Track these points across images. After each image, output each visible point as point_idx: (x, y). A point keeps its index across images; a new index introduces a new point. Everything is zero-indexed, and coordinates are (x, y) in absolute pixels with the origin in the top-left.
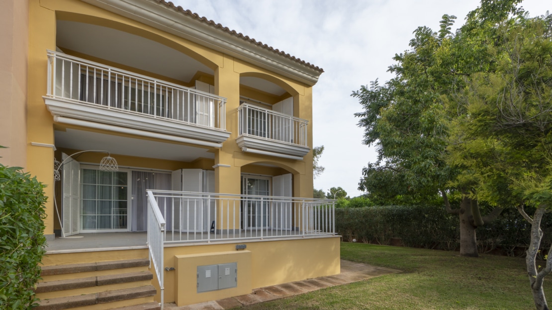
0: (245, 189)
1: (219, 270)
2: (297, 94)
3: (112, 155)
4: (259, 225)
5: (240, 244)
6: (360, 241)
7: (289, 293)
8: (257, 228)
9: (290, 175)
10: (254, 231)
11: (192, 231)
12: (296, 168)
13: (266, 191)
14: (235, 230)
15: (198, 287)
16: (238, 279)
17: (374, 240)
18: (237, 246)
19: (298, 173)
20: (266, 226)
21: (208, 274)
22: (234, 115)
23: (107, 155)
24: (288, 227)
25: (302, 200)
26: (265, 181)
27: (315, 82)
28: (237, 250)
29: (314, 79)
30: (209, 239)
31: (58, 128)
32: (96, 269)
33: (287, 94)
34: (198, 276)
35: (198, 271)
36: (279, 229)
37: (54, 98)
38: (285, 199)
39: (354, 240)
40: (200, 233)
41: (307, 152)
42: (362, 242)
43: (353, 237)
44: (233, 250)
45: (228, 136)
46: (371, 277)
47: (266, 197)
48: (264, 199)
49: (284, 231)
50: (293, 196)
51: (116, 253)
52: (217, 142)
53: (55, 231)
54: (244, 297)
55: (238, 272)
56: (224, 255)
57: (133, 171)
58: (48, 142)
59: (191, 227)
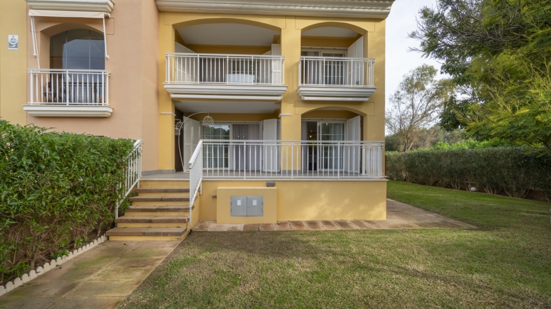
1: (248, 202)
2: (366, 32)
3: (211, 114)
4: (336, 167)
6: (481, 190)
8: (333, 170)
9: (359, 118)
11: (269, 171)
12: (363, 109)
13: (342, 134)
15: (231, 211)
16: (264, 210)
17: (500, 190)
18: (267, 184)
19: (366, 115)
21: (239, 203)
22: (296, 68)
23: (206, 114)
24: (356, 169)
27: (387, 14)
28: (268, 186)
29: (384, 11)
32: (166, 191)
33: (360, 34)
34: (231, 203)
35: (231, 200)
37: (169, 83)
38: (356, 143)
39: (473, 189)
40: (275, 173)
41: (373, 92)
42: (485, 192)
43: (473, 185)
44: (264, 186)
45: (285, 89)
47: (342, 141)
48: (340, 143)
50: (362, 139)
52: (278, 96)
53: (176, 167)
54: (266, 226)
55: (264, 204)
56: (252, 189)
57: (233, 125)
59: (269, 167)
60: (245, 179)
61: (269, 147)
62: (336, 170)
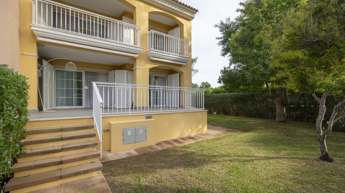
0: (152, 82)
1: (136, 131)
2: (182, 25)
3: (72, 62)
4: (160, 104)
5: (148, 115)
6: (218, 113)
7: (177, 144)
8: (158, 106)
9: (178, 74)
10: (157, 107)
11: (120, 107)
12: (182, 70)
13: (164, 84)
14: (146, 107)
15: (123, 141)
16: (147, 136)
17: (226, 113)
18: (146, 117)
19: (183, 73)
20: (163, 105)
21: (129, 133)
22: (145, 37)
23: (70, 61)
24: (177, 105)
25: (185, 89)
26: (163, 77)
27: (193, 18)
28: (147, 119)
29: (193, 16)
30: (130, 112)
31: (40, 45)
32: (62, 130)
33: (177, 25)
34: (123, 134)
35: (123, 132)
36: (172, 106)
37: (37, 25)
38: (175, 88)
39: (215, 113)
40: (125, 109)
41: (188, 60)
42: (220, 114)
43: (215, 111)
44: (145, 119)
45: (142, 50)
46: (225, 135)
47: (164, 87)
48: (162, 88)
49: (174, 107)
50: (180, 86)
51: (74, 121)
52: (135, 54)
53: (38, 107)
54: (150, 147)
55: (147, 132)
56: (139, 122)
57: (85, 72)
58: (33, 53)
59: (119, 105)
60: (130, 114)
61: (119, 91)
62: (160, 106)
